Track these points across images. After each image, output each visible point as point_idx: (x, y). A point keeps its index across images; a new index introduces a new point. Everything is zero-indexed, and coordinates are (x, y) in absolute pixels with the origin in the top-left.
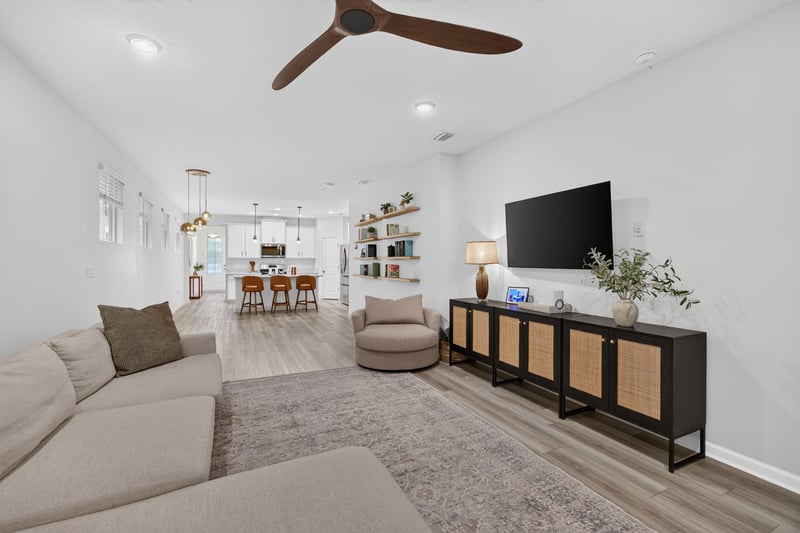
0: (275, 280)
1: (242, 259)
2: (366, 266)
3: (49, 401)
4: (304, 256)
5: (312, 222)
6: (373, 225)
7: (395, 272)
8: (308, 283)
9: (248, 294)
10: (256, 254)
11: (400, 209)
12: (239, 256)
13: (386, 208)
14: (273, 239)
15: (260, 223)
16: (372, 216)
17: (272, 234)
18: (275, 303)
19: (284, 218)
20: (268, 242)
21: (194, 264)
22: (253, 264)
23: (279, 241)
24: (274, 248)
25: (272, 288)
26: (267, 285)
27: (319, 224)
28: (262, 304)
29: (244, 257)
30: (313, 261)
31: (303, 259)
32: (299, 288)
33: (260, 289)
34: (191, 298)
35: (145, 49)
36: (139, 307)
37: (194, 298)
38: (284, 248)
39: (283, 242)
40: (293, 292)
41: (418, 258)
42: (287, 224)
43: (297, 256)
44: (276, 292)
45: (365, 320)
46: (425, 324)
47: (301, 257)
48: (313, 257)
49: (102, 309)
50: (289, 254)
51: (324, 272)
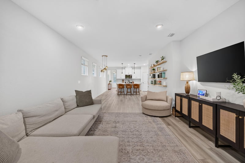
0: (127, 85)
2: (152, 81)
3: (57, 111)
4: (138, 78)
5: (140, 68)
6: (154, 68)
7: (160, 83)
8: (137, 86)
9: (120, 89)
10: (124, 78)
11: (161, 62)
12: (119, 78)
13: (157, 62)
14: (129, 73)
15: (125, 69)
16: (154, 65)
17: (128, 72)
18: (127, 92)
19: (132, 67)
21: (109, 81)
22: (123, 80)
23: (130, 74)
24: (130, 76)
25: (126, 87)
26: (125, 86)
27: (142, 68)
28: (124, 92)
29: (121, 78)
30: (140, 79)
32: (134, 87)
33: (123, 88)
34: (108, 89)
35: (80, 28)
36: (84, 91)
37: (109, 89)
38: (132, 76)
40: (132, 89)
41: (166, 78)
42: (132, 69)
44: (128, 88)
45: (146, 98)
46: (167, 101)
47: (136, 78)
49: (76, 91)
50: (133, 78)
51: (143, 83)
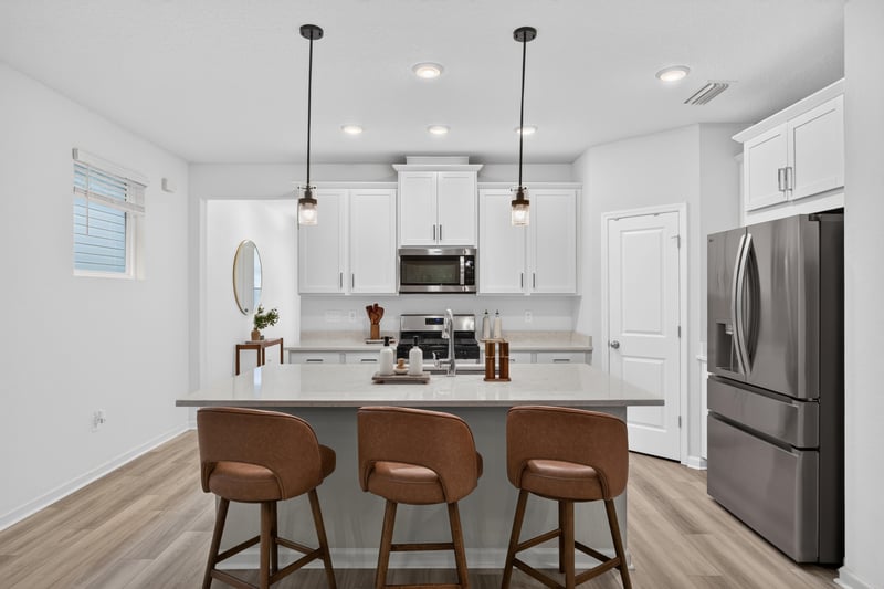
1: (341, 297)
4: (542, 288)
10: (384, 281)
12: (333, 288)
14: (438, 232)
15: (395, 176)
19: (473, 160)
20: (421, 239)
22: (375, 312)
23: (456, 238)
24: (450, 259)
25: (371, 473)
27: (594, 172)
29: (346, 290)
31: (535, 297)
38: (472, 261)
39: (470, 240)
42: (480, 177)
43: (516, 289)
47: (529, 291)
48: (569, 289)
50: (487, 282)
51: (616, 346)
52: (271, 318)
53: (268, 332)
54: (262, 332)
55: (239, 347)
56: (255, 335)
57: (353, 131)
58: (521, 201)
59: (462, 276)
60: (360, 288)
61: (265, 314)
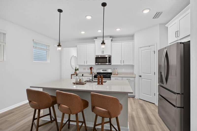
1: (85, 66)
4: (125, 63)
5: (131, 37)
10: (92, 62)
12: (83, 64)
14: (103, 52)
15: (94, 41)
19: (110, 37)
20: (100, 54)
22: (91, 68)
24: (105, 58)
29: (86, 64)
30: (132, 66)
31: (124, 65)
38: (110, 58)
39: (109, 54)
42: (112, 41)
43: (120, 64)
47: (122, 64)
48: (131, 63)
51: (141, 76)
52: (78, 69)
53: (77, 72)
54: (76, 72)
55: (72, 75)
56: (75, 72)
57: (83, 33)
58: (103, 43)
59: (108, 61)
60: (88, 64)
61: (77, 69)
